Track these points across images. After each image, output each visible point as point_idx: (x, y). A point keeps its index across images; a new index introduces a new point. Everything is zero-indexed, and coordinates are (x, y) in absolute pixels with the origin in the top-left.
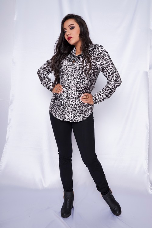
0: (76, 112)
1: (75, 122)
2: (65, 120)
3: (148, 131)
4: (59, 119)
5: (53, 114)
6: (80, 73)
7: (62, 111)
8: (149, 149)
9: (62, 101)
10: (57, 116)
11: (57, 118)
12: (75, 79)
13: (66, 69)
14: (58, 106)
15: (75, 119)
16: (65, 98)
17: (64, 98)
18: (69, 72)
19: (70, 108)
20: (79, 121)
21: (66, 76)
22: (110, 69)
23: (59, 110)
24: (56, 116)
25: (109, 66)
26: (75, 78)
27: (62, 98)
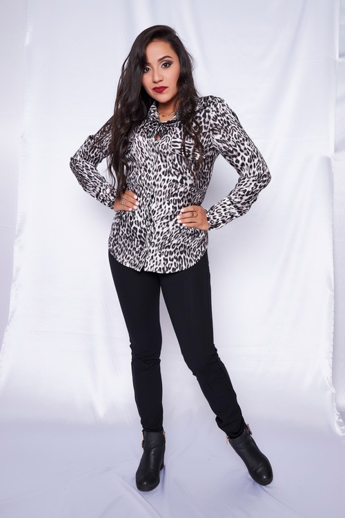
0: (171, 249)
1: (167, 272)
2: (145, 270)
3: (333, 294)
4: (133, 267)
5: (117, 258)
6: (176, 162)
7: (137, 249)
8: (334, 333)
9: (137, 226)
10: (125, 260)
11: (128, 265)
12: (165, 175)
13: (140, 155)
14: (127, 238)
15: (167, 265)
16: (142, 219)
17: (140, 220)
18: (148, 161)
19: (156, 242)
20: (177, 271)
21: (142, 170)
22: (245, 149)
23: (132, 247)
24: (123, 261)
25: (243, 144)
26: (163, 173)
27: (136, 219)
